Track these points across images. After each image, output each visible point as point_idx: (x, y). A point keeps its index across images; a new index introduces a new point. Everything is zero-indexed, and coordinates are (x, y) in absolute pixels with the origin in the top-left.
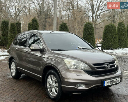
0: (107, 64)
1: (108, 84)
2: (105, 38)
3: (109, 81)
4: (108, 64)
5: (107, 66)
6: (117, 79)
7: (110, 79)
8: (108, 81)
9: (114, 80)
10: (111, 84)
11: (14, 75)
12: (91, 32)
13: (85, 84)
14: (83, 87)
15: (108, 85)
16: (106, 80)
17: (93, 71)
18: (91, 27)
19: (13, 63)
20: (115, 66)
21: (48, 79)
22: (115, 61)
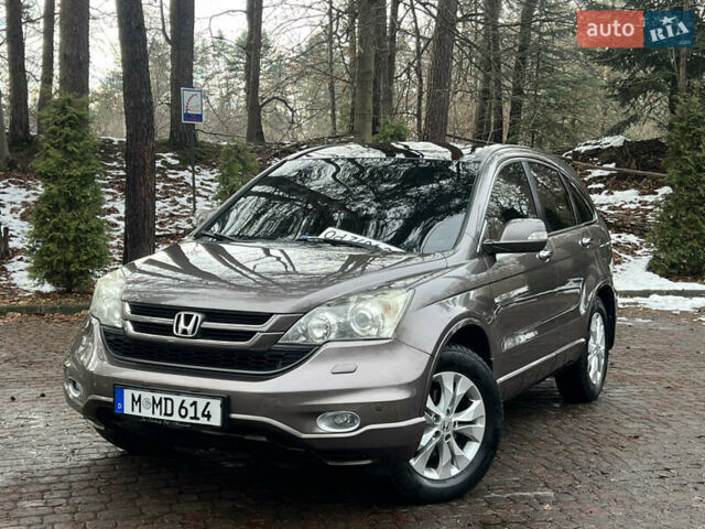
0: (188, 319)
1: (136, 408)
3: (146, 395)
7: (153, 391)
8: (137, 393)
9: (177, 400)
15: (136, 413)
16: (127, 387)
20: (251, 340)
22: (272, 314)
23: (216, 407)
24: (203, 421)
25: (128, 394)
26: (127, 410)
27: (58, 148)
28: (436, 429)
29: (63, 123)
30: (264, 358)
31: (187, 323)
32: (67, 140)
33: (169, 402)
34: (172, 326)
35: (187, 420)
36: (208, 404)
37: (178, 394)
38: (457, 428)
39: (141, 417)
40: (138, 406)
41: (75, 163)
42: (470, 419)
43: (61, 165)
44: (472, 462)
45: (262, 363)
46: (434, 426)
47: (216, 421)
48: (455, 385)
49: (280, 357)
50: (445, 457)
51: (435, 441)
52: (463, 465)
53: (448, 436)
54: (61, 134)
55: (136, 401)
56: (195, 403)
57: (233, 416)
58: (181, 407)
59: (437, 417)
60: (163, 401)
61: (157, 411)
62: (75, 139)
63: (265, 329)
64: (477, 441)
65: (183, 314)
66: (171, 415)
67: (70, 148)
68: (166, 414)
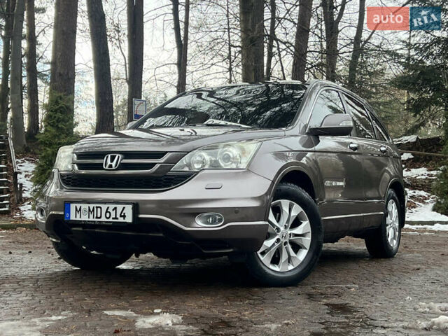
0: (112, 159)
1: (78, 216)
3: (84, 206)
7: (89, 203)
8: (78, 206)
9: (104, 207)
10: (91, 219)
15: (78, 218)
16: (72, 202)
20: (153, 168)
22: (167, 152)
23: (129, 211)
24: (121, 220)
25: (73, 206)
26: (73, 217)
27: (52, 126)
28: (277, 237)
29: (56, 111)
30: (162, 180)
31: (112, 161)
32: (58, 121)
33: (99, 209)
34: (102, 164)
35: (111, 220)
36: (124, 208)
37: (105, 203)
38: (292, 238)
39: (81, 221)
40: (80, 214)
41: (63, 136)
42: (301, 233)
43: (55, 136)
44: (303, 262)
45: (160, 184)
46: (275, 235)
47: (129, 219)
48: (290, 210)
49: (173, 179)
50: (284, 257)
51: (277, 245)
52: (296, 264)
53: (286, 243)
54: (55, 117)
55: (78, 211)
56: (115, 209)
57: (141, 216)
58: (107, 212)
59: (278, 229)
60: (95, 209)
61: (91, 216)
62: (63, 120)
63: (162, 161)
64: (306, 249)
65: (109, 155)
66: (100, 218)
67: (60, 126)
68: (97, 218)
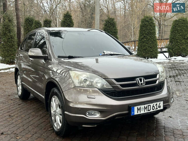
1: (139, 112)
2: (173, 38)
3: (142, 107)
4: (142, 78)
5: (141, 81)
6: (158, 103)
7: (144, 104)
8: (139, 107)
9: (152, 105)
10: (146, 112)
11: (20, 94)
12: (151, 30)
13: (100, 111)
14: (97, 116)
16: (135, 106)
17: (115, 90)
18: (152, 23)
19: (19, 77)
20: (157, 82)
21: (52, 102)
22: (157, 74)
24: (159, 109)
25: (136, 108)
26: (136, 113)
33: (149, 106)
36: (160, 103)
37: (152, 103)
39: (141, 114)
58: (153, 107)
66: (150, 110)
